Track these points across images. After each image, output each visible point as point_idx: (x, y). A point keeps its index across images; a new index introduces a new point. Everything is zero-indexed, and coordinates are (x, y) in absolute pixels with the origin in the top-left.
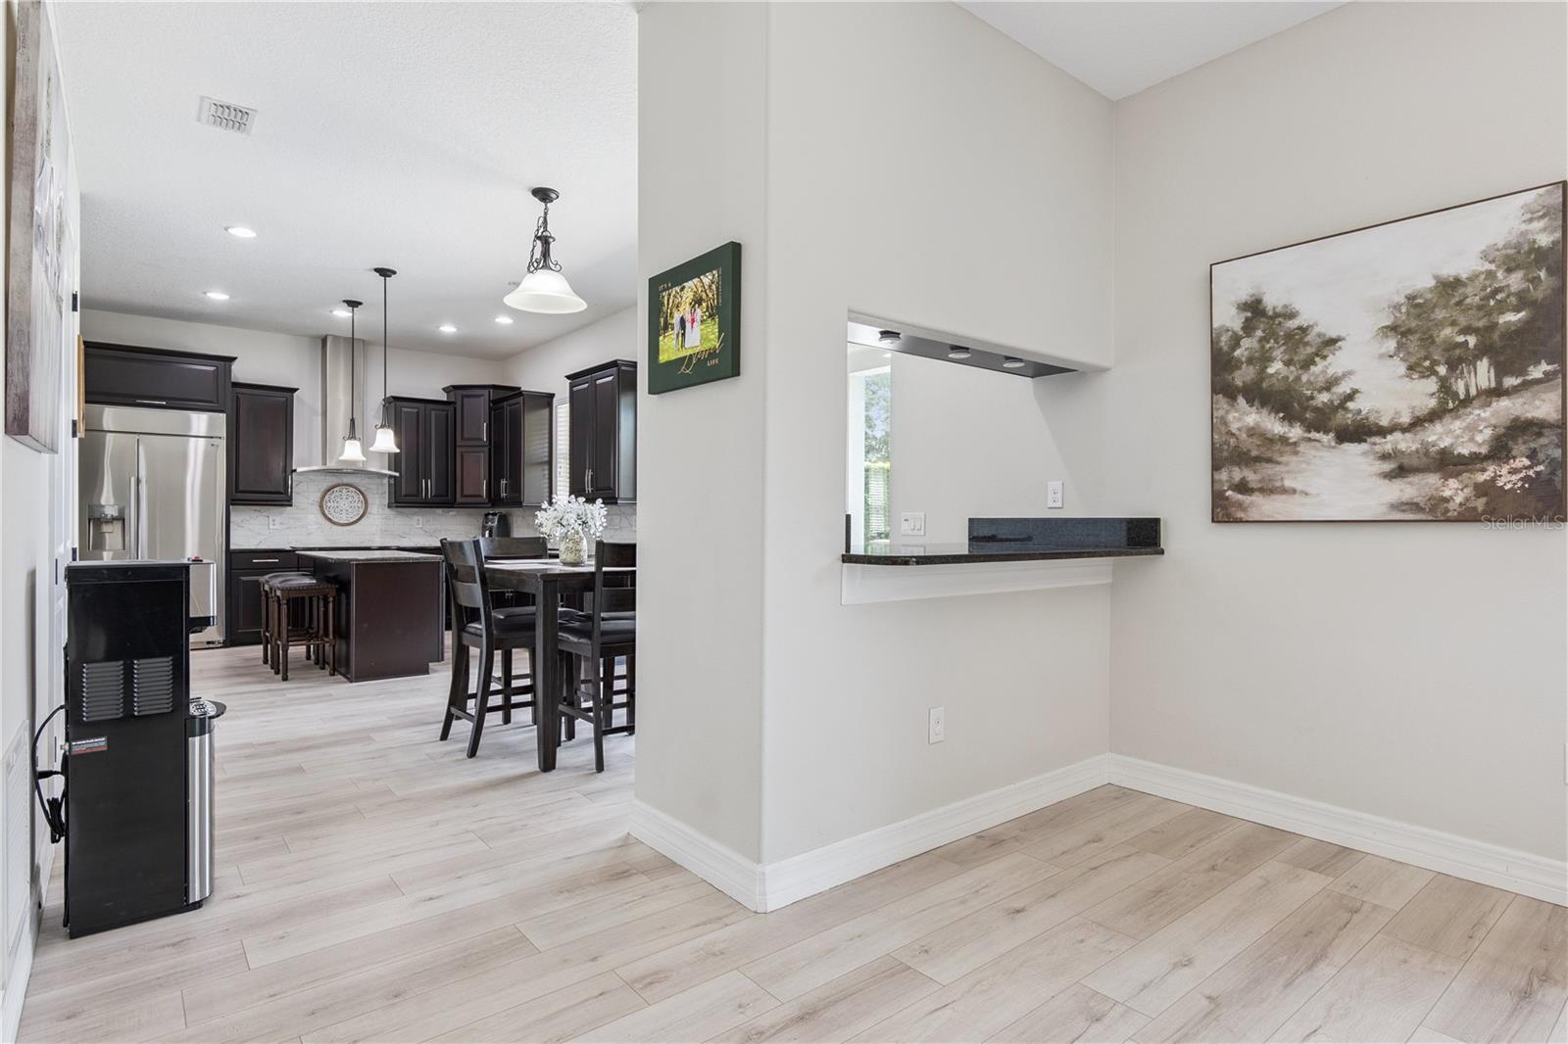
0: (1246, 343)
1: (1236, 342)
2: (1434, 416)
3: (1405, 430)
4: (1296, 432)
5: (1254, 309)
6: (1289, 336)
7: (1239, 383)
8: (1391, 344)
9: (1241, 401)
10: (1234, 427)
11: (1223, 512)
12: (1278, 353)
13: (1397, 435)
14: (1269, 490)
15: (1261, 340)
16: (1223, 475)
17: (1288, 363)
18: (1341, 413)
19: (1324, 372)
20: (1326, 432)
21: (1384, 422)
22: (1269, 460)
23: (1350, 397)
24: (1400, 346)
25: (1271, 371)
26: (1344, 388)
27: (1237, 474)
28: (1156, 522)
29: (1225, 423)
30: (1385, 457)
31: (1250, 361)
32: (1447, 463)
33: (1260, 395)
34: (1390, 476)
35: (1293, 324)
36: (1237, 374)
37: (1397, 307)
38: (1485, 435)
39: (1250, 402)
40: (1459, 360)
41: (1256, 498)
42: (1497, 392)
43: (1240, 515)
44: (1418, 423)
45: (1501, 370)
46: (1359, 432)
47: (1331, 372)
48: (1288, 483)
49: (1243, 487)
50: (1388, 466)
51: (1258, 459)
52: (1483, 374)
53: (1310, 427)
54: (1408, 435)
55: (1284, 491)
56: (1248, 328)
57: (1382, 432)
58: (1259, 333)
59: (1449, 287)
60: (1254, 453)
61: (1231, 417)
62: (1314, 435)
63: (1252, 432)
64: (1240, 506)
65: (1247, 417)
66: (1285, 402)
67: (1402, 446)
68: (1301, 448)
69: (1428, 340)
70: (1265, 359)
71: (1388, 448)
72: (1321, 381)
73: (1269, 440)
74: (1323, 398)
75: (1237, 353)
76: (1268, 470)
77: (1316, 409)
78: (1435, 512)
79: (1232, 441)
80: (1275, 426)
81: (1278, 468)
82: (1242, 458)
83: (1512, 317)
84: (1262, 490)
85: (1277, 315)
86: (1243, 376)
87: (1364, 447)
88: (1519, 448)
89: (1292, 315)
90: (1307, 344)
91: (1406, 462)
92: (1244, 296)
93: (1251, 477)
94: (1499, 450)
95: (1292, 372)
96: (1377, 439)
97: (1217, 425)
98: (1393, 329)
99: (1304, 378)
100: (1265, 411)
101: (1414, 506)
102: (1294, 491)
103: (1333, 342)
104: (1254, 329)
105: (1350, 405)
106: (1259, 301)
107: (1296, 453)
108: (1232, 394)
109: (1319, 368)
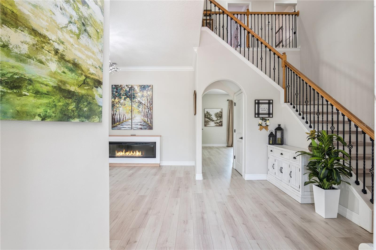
2: (217, 120)
4: (210, 121)
5: (207, 112)
8: (215, 116)
14: (208, 124)
16: (205, 123)
26: (212, 118)
27: (206, 123)
30: (215, 122)
32: (217, 123)
34: (215, 124)
38: (219, 122)
40: (218, 117)
41: (207, 125)
42: (220, 119)
44: (216, 121)
45: (220, 118)
46: (213, 121)
49: (206, 124)
52: (219, 118)
53: (210, 120)
55: (209, 124)
56: (207, 113)
57: (214, 121)
59: (218, 113)
63: (207, 120)
65: (207, 119)
66: (209, 118)
69: (217, 116)
70: (208, 116)
73: (208, 121)
76: (208, 123)
78: (217, 126)
80: (209, 120)
82: (207, 122)
83: (220, 115)
86: (207, 116)
88: (221, 122)
89: (210, 113)
93: (207, 123)
94: (220, 122)
95: (209, 117)
97: (205, 120)
98: (215, 115)
108: (206, 118)
109: (211, 116)
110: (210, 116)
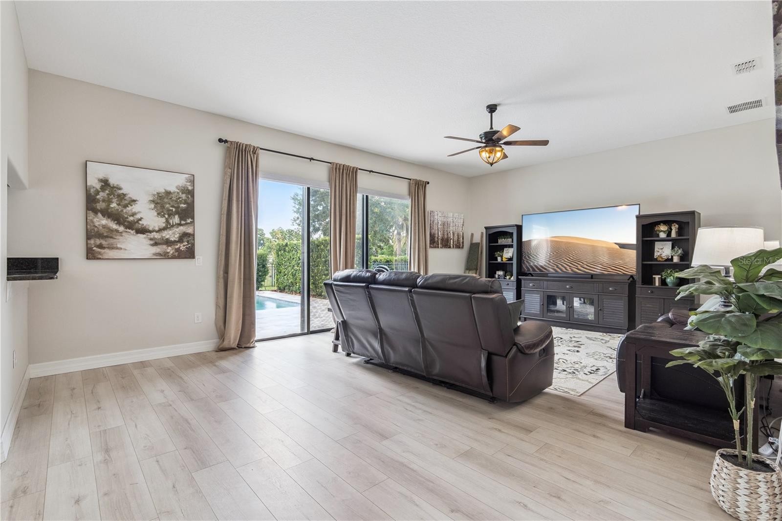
0: (101, 194)
1: (97, 193)
2: (164, 229)
3: (157, 232)
4: (121, 229)
5: (105, 183)
6: (119, 196)
7: (99, 208)
8: (153, 206)
9: (100, 215)
10: (97, 224)
11: (91, 255)
12: (115, 200)
13: (155, 233)
14: (112, 247)
15: (108, 194)
16: (92, 242)
17: (118, 205)
18: (137, 224)
19: (131, 210)
20: (132, 230)
21: (151, 229)
22: (111, 237)
23: (140, 219)
24: (155, 207)
25: (112, 206)
26: (138, 216)
27: (98, 242)
28: (57, 259)
29: (93, 222)
30: (151, 239)
31: (104, 201)
32: (168, 242)
33: (107, 213)
34: (152, 245)
35: (121, 192)
36: (98, 204)
37: (154, 195)
38: (177, 236)
39: (104, 215)
40: (171, 214)
41: (106, 251)
42: (180, 225)
43: (100, 256)
44: (160, 230)
45: (181, 219)
46: (143, 231)
47: (134, 210)
48: (119, 246)
49: (101, 246)
50: (152, 242)
51: (107, 237)
52: (176, 219)
53: (127, 227)
54: (158, 234)
55: (117, 248)
56: (103, 189)
57: (150, 232)
58: (107, 192)
59: (168, 193)
60: (105, 234)
61: (95, 220)
62: (128, 230)
63: (104, 227)
64: (99, 253)
65: (101, 221)
66: (117, 218)
67: (156, 237)
68: (124, 234)
69: (163, 207)
70: (110, 201)
71: (152, 237)
72: (130, 213)
73: (111, 230)
74: (131, 218)
75: (98, 197)
76: (111, 241)
77: (128, 222)
78: (165, 256)
79: (96, 229)
80: (114, 226)
81: (115, 240)
82: (100, 236)
83: (183, 206)
84: (109, 248)
85: (114, 187)
86: (101, 205)
87: (144, 236)
88: (185, 240)
89: (120, 189)
90: (125, 200)
91: (157, 241)
92: (101, 177)
93: (104, 242)
94: (181, 240)
95: (119, 208)
96: (149, 234)
97: (88, 223)
98: (153, 201)
99: (124, 211)
100: (109, 220)
101: (160, 254)
102: (121, 249)
103: (134, 201)
104: (106, 190)
105: (140, 222)
106: (107, 181)
107: (122, 236)
108: (95, 211)
109: (129, 208)
110: (126, 206)
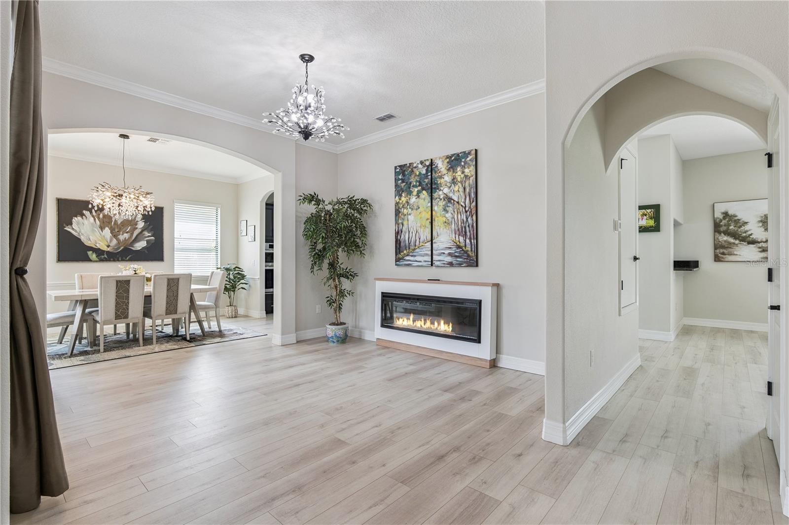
0: (723, 221)
1: (721, 221)
3: (764, 242)
4: (737, 242)
5: (726, 214)
6: (735, 221)
7: (722, 230)
8: (761, 224)
9: (722, 234)
10: (721, 240)
11: (717, 259)
12: (732, 224)
13: (763, 243)
14: (730, 254)
15: (728, 221)
16: (718, 251)
17: (735, 227)
18: (748, 238)
19: (744, 229)
20: (745, 242)
21: (759, 240)
22: (730, 248)
23: (751, 235)
24: (763, 225)
25: (730, 228)
26: (749, 233)
27: (722, 251)
28: (698, 261)
29: (718, 239)
30: (760, 248)
31: (725, 225)
33: (727, 233)
34: (761, 252)
35: (736, 218)
36: (721, 228)
37: (762, 217)
39: (725, 235)
41: (727, 256)
43: (723, 260)
46: (753, 242)
47: (746, 229)
48: (735, 253)
49: (723, 254)
50: (760, 250)
51: (727, 247)
53: (741, 241)
54: (765, 243)
55: (734, 255)
56: (724, 218)
57: (759, 242)
58: (727, 219)
60: (726, 246)
61: (720, 238)
62: (742, 242)
63: (725, 241)
64: (723, 258)
65: (724, 238)
66: (735, 235)
67: (764, 246)
68: (739, 245)
70: (729, 225)
71: (760, 246)
72: (744, 231)
73: (730, 243)
74: (744, 235)
75: (721, 223)
76: (730, 250)
77: (742, 237)
79: (720, 243)
80: (732, 240)
81: (732, 250)
82: (723, 247)
84: (728, 254)
85: (732, 216)
86: (722, 229)
87: (754, 245)
89: (736, 216)
90: (740, 223)
91: (764, 249)
92: (723, 211)
93: (725, 251)
95: (736, 229)
96: (758, 244)
97: (715, 239)
98: (761, 221)
99: (739, 230)
100: (729, 237)
102: (737, 255)
103: (747, 223)
104: (726, 219)
105: (751, 236)
106: (727, 213)
107: (737, 246)
108: (720, 233)
109: (743, 228)
110: (740, 227)
